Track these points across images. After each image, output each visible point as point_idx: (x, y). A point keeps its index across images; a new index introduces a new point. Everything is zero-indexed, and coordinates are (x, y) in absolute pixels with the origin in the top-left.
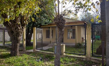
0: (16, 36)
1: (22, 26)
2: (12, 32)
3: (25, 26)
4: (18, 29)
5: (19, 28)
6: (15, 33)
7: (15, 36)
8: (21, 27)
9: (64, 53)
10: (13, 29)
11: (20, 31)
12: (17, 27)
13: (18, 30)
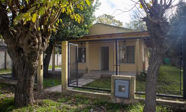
0: (29, 58)
1: (42, 35)
2: (19, 50)
3: (48, 36)
4: (35, 41)
5: (37, 41)
6: (26, 51)
7: (27, 60)
8: (41, 38)
9: (136, 93)
10: (23, 42)
11: (38, 48)
12: (33, 38)
13: (34, 45)
